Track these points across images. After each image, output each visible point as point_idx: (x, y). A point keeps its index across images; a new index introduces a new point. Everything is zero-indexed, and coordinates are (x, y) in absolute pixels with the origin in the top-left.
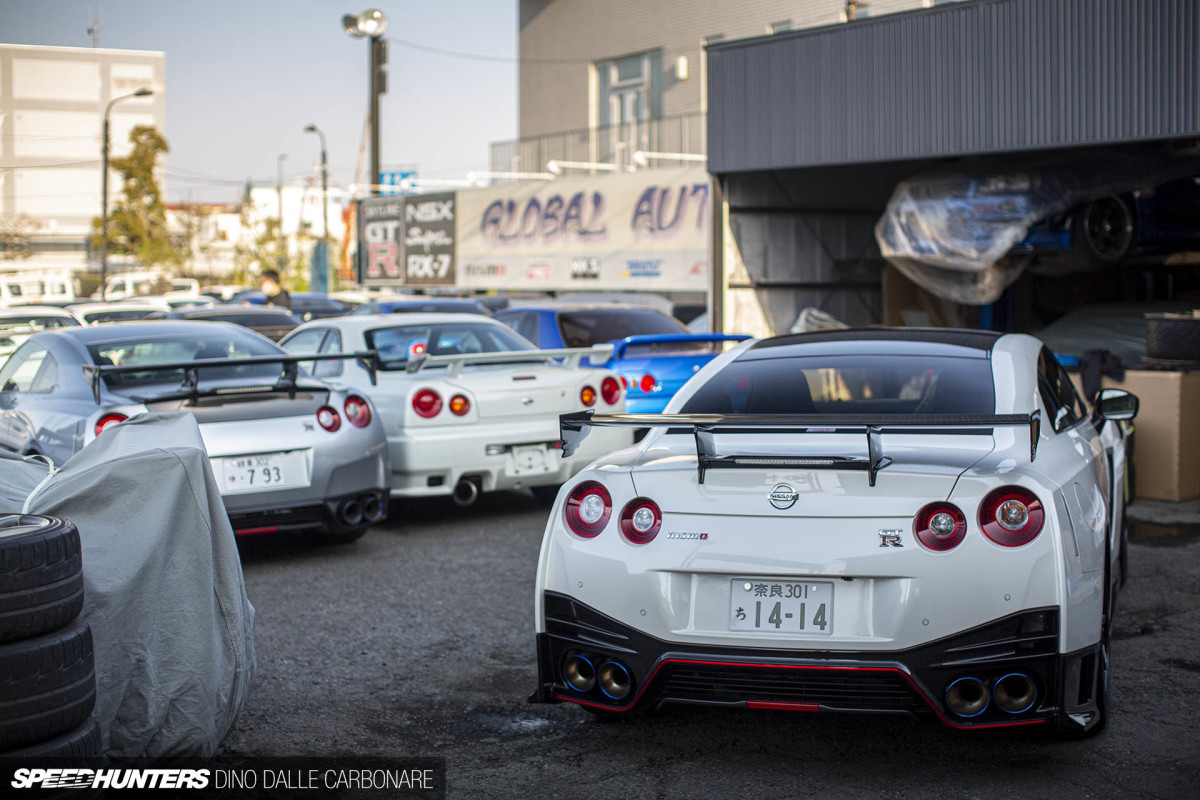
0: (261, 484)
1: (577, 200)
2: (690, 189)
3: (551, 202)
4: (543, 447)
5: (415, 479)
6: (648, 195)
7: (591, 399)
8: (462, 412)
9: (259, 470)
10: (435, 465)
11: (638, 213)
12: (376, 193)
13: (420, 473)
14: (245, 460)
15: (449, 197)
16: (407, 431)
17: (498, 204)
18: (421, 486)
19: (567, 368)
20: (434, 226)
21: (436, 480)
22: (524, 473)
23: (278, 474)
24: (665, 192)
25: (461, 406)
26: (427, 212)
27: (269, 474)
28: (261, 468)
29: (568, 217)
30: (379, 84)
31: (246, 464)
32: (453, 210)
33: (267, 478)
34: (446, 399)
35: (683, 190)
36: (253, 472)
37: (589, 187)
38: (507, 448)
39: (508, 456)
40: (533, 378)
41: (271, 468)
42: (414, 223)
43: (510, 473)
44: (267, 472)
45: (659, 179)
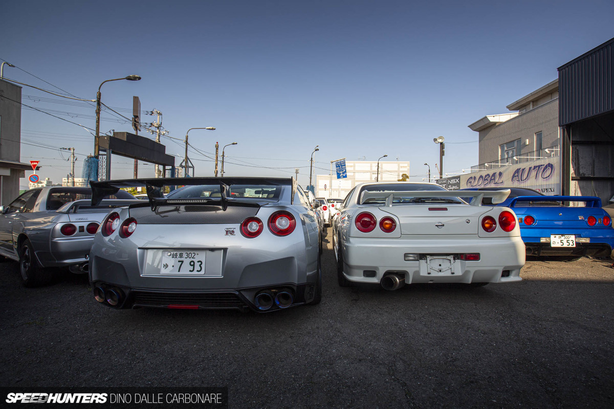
0: (186, 271)
1: (494, 174)
2: (533, 167)
3: (486, 176)
4: (451, 258)
5: (356, 271)
6: (518, 171)
7: (491, 227)
8: (390, 229)
9: (187, 261)
10: (369, 263)
11: (514, 176)
12: (441, 178)
13: (359, 267)
14: (178, 253)
15: (459, 177)
16: (351, 240)
17: (471, 178)
18: (359, 276)
19: (474, 205)
20: (454, 185)
21: (370, 273)
22: (434, 274)
23: (200, 266)
24: (523, 169)
25: (389, 225)
26: (453, 181)
27: (194, 265)
28: (189, 260)
29: (491, 179)
30: (442, 153)
31: (178, 256)
32: (459, 180)
33: (191, 268)
34: (379, 220)
35: (530, 168)
36: (182, 262)
37: (497, 171)
38: (422, 256)
39: (423, 262)
40: (446, 209)
41: (196, 260)
42: (450, 184)
43: (423, 273)
44: (192, 264)
45: (521, 166)
